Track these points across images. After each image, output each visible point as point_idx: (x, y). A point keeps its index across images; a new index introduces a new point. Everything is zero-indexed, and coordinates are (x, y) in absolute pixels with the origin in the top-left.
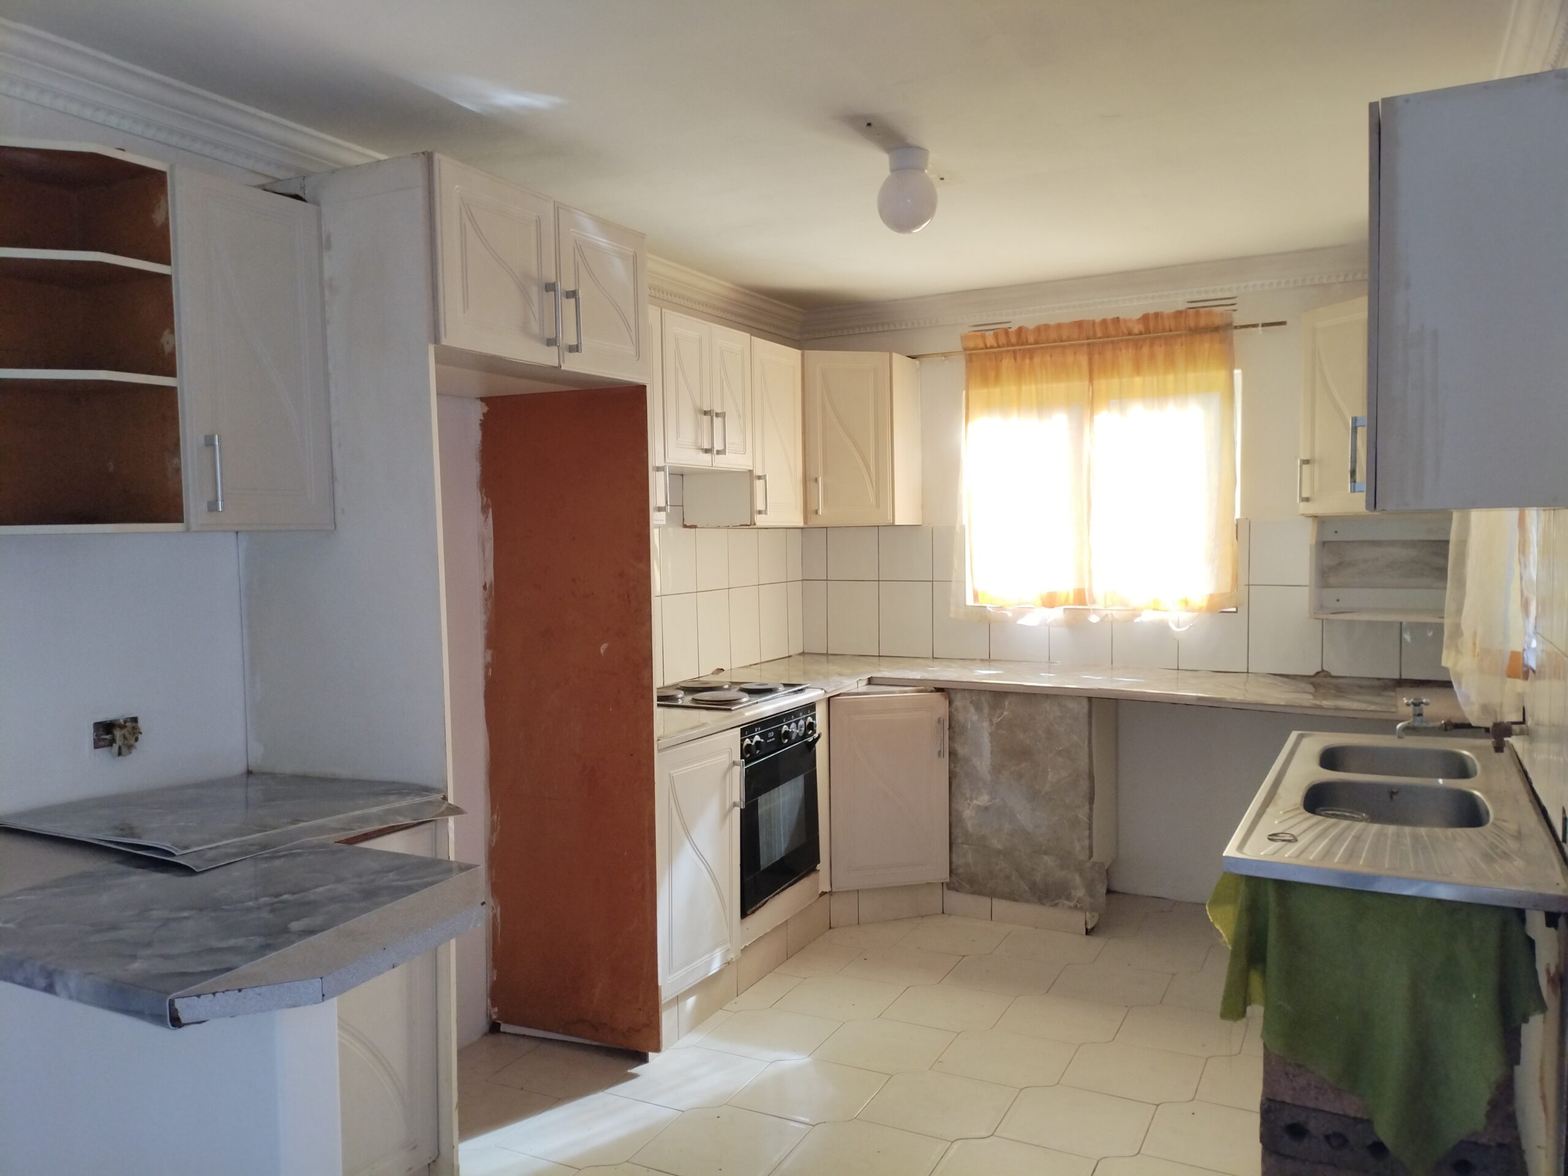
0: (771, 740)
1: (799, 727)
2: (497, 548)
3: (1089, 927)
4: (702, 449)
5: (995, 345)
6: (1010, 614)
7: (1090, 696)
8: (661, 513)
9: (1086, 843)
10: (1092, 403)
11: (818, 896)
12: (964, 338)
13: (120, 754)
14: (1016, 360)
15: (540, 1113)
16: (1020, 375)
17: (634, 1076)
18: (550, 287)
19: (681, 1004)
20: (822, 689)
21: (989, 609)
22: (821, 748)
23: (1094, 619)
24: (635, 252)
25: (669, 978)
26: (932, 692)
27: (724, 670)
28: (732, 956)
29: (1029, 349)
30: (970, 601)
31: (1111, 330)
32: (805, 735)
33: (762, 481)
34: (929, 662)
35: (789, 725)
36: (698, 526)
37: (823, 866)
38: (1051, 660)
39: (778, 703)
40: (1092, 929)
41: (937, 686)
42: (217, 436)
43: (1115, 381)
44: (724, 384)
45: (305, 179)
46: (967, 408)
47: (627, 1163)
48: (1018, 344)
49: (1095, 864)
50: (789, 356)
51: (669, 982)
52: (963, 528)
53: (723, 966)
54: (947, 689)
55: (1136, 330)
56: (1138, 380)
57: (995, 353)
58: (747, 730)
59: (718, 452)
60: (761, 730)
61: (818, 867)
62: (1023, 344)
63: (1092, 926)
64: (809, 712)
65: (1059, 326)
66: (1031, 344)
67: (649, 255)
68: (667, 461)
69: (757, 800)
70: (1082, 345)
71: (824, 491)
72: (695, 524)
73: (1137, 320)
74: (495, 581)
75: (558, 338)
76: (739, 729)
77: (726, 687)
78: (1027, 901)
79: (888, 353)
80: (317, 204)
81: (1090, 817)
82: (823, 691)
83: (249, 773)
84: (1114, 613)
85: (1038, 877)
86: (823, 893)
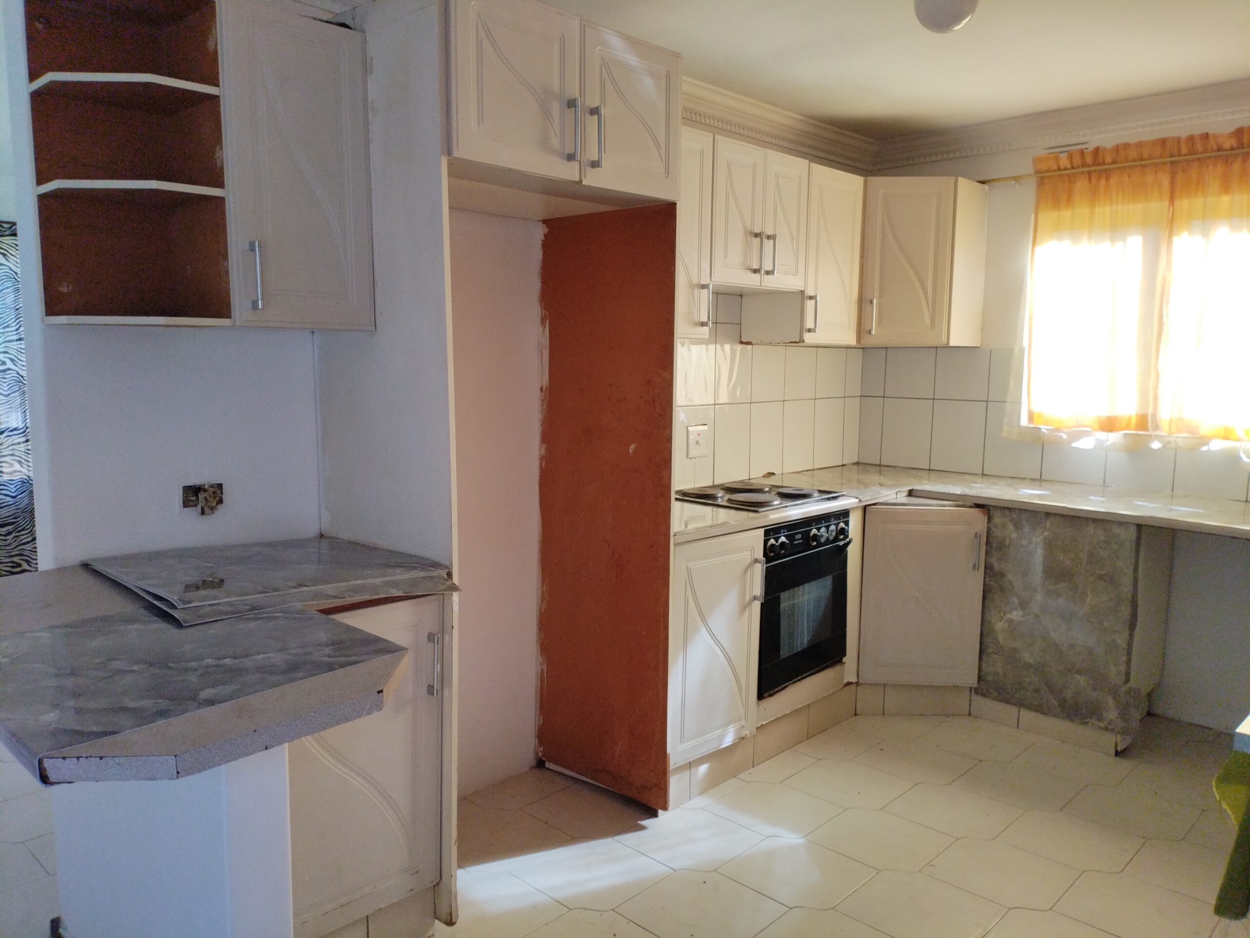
0: (798, 542)
1: (829, 532)
2: (551, 355)
3: (1119, 749)
4: (751, 269)
5: (1069, 166)
6: (1065, 436)
7: (1140, 523)
8: (704, 327)
9: (1123, 668)
10: (1171, 224)
11: (843, 686)
12: (1036, 161)
13: (203, 513)
14: (1090, 181)
15: (555, 848)
16: (1094, 196)
17: (643, 828)
18: (571, 104)
19: (692, 770)
20: (857, 498)
21: (1043, 430)
22: (853, 553)
23: (1156, 445)
24: (668, 71)
25: (679, 747)
26: (971, 507)
27: (775, 474)
28: (746, 732)
29: (1106, 170)
30: (1024, 422)
31: (1199, 146)
32: (836, 539)
33: (813, 301)
34: (979, 479)
35: (818, 529)
36: (753, 343)
37: (850, 658)
38: (1106, 484)
39: (806, 508)
40: (1124, 751)
41: (978, 502)
42: (257, 243)
43: (1199, 201)
44: (778, 207)
45: (356, 10)
46: (1035, 231)
47: (612, 911)
48: (1094, 165)
49: (1130, 690)
50: (853, 183)
51: (679, 750)
52: (1022, 350)
53: (737, 741)
54: (987, 505)
55: (1227, 146)
56: (1225, 199)
57: (1068, 175)
58: (771, 531)
59: (768, 273)
60: (787, 532)
61: (844, 660)
62: (1099, 164)
63: (1123, 748)
64: (842, 518)
65: (1140, 145)
66: (1109, 164)
67: (684, 78)
68: (713, 279)
69: (779, 596)
70: (1164, 163)
71: (879, 312)
72: (750, 340)
73: (1229, 134)
74: (549, 384)
75: (576, 153)
76: (763, 530)
77: (767, 489)
78: (1056, 716)
79: (954, 178)
80: (364, 32)
81: (1130, 645)
82: (858, 500)
83: (322, 536)
84: (1178, 440)
85: (1069, 694)
86: (849, 684)
